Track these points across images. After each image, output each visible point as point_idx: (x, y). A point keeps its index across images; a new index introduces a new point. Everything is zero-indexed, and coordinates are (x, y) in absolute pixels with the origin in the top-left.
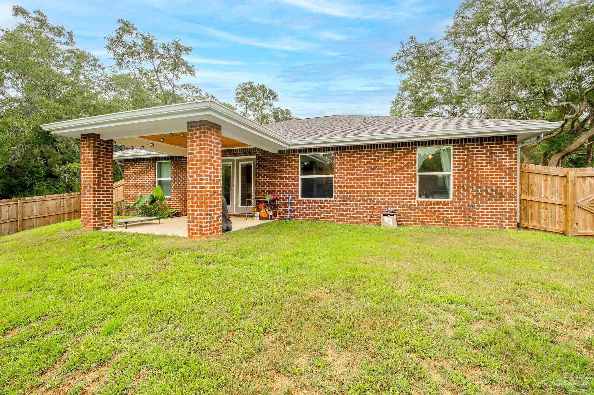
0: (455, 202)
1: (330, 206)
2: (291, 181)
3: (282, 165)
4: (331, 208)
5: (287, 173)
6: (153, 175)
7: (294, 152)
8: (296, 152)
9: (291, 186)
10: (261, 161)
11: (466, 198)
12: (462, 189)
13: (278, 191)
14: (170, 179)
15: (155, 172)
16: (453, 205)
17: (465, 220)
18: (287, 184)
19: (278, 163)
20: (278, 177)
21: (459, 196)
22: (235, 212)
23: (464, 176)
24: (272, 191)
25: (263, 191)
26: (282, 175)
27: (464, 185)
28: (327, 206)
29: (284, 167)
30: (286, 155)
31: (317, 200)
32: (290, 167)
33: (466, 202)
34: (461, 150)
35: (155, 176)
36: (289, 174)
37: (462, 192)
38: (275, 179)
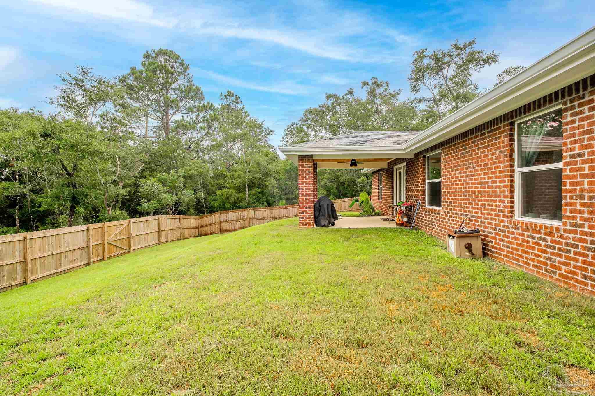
0: (565, 231)
11: (586, 224)
12: (579, 201)
16: (561, 236)
17: (585, 277)
21: (574, 218)
23: (583, 169)
27: (582, 190)
33: (586, 234)
34: (577, 110)
37: (579, 207)
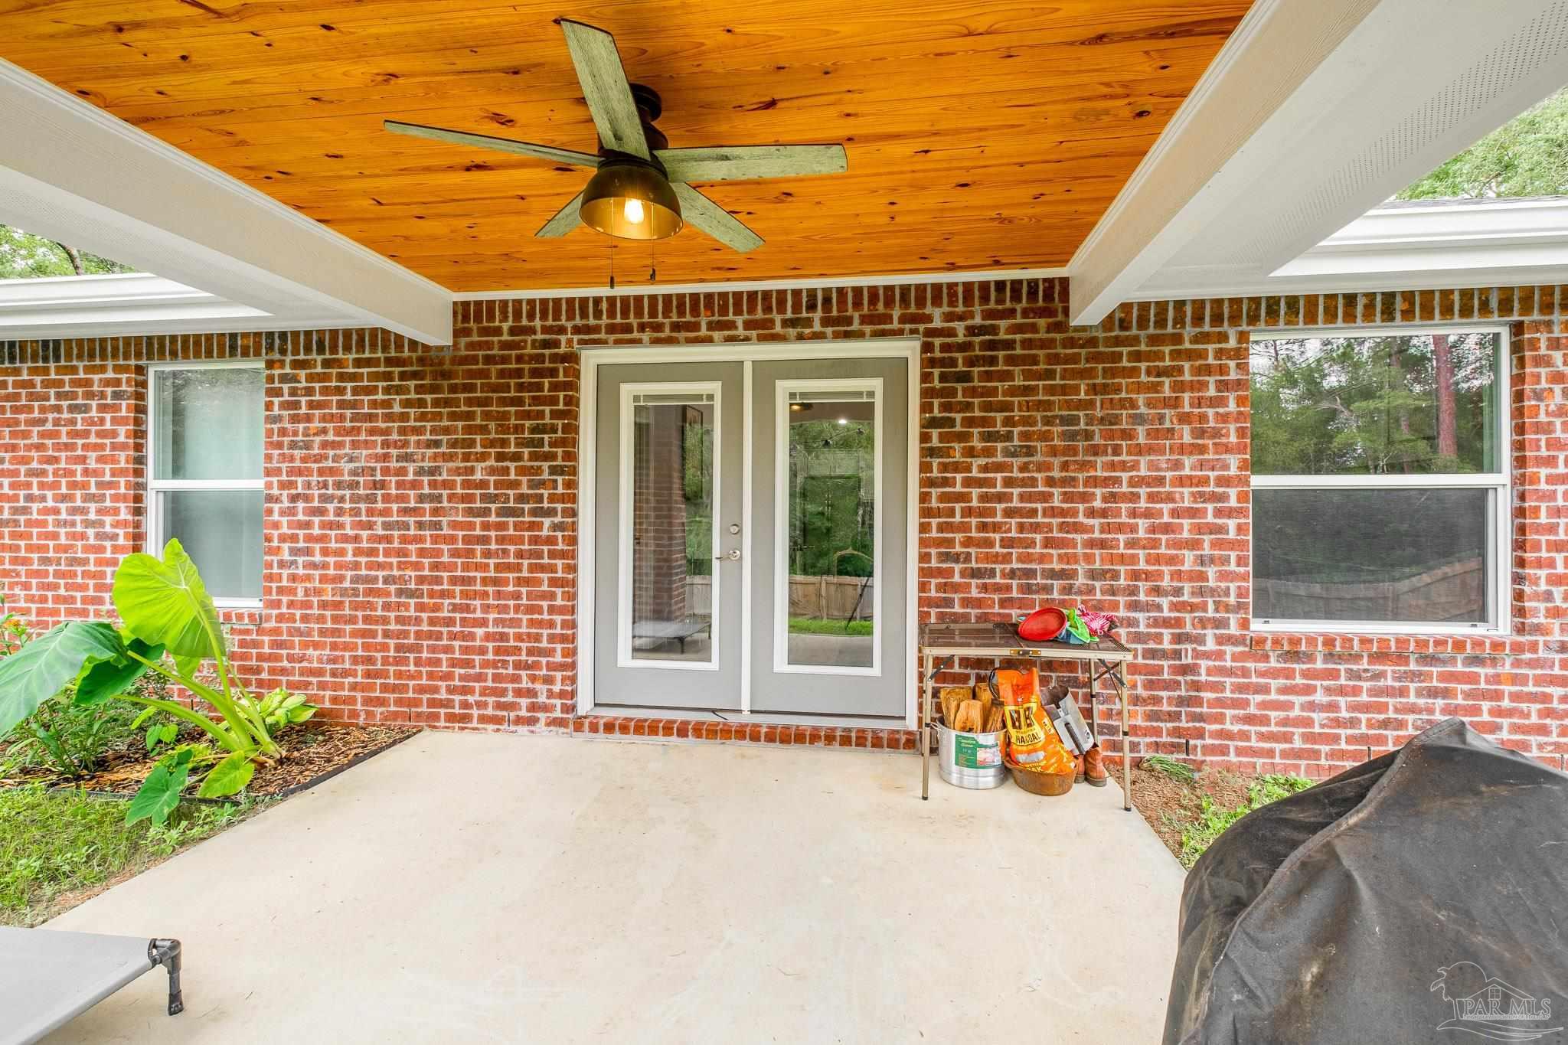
1: (1497, 679)
2: (1192, 513)
3: (1123, 404)
4: (1497, 696)
5: (1162, 460)
6: (123, 459)
7: (1217, 319)
8: (1235, 319)
9: (1194, 545)
10: (965, 377)
13: (1093, 575)
14: (259, 484)
15: (139, 434)
18: (1167, 529)
19: (1094, 389)
20: (1094, 482)
22: (746, 706)
24: (1053, 574)
25: (975, 574)
26: (1124, 466)
28: (1473, 678)
29: (1139, 419)
30: (1153, 340)
31: (1402, 642)
32: (1184, 418)
35: (140, 460)
36: (1177, 465)
38: (1067, 497)
